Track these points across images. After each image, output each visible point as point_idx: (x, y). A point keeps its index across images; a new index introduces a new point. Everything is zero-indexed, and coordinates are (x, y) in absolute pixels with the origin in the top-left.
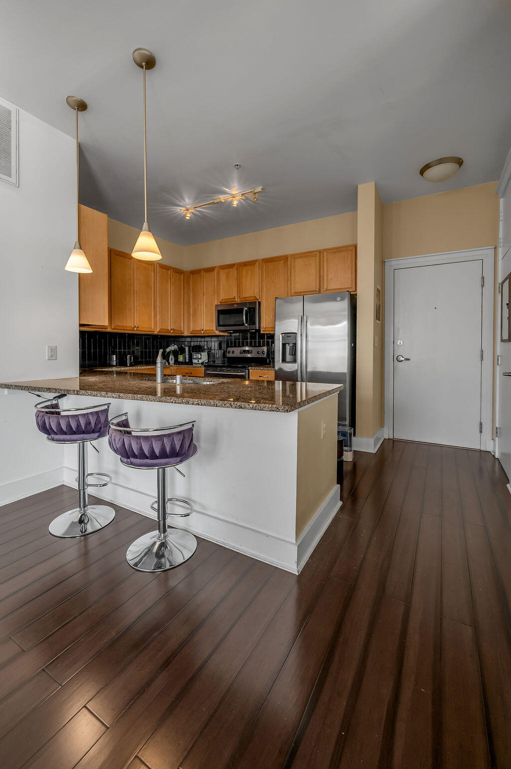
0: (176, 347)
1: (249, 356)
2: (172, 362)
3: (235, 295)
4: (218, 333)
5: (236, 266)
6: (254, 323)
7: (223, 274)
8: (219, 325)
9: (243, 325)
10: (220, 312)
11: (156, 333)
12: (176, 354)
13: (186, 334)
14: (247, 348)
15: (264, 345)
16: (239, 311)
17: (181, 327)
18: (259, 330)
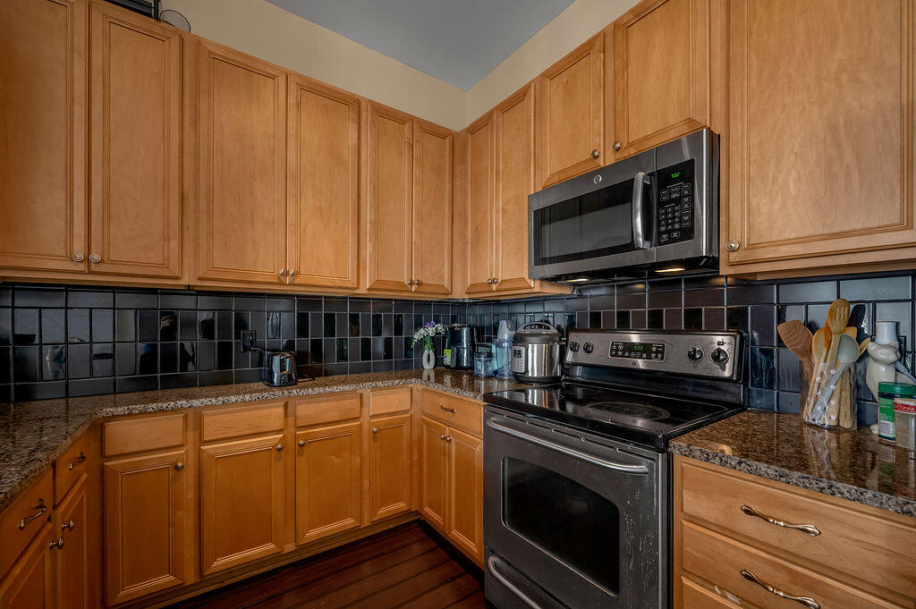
0: (440, 327)
1: (641, 364)
2: (428, 366)
3: (597, 143)
4: (537, 287)
5: (598, 44)
6: (688, 233)
7: (555, 92)
8: (540, 259)
9: (631, 246)
10: (544, 218)
11: (363, 291)
12: (438, 344)
13: (459, 294)
14: (635, 338)
15: (715, 328)
16: (618, 195)
17: (442, 277)
18: (713, 263)
